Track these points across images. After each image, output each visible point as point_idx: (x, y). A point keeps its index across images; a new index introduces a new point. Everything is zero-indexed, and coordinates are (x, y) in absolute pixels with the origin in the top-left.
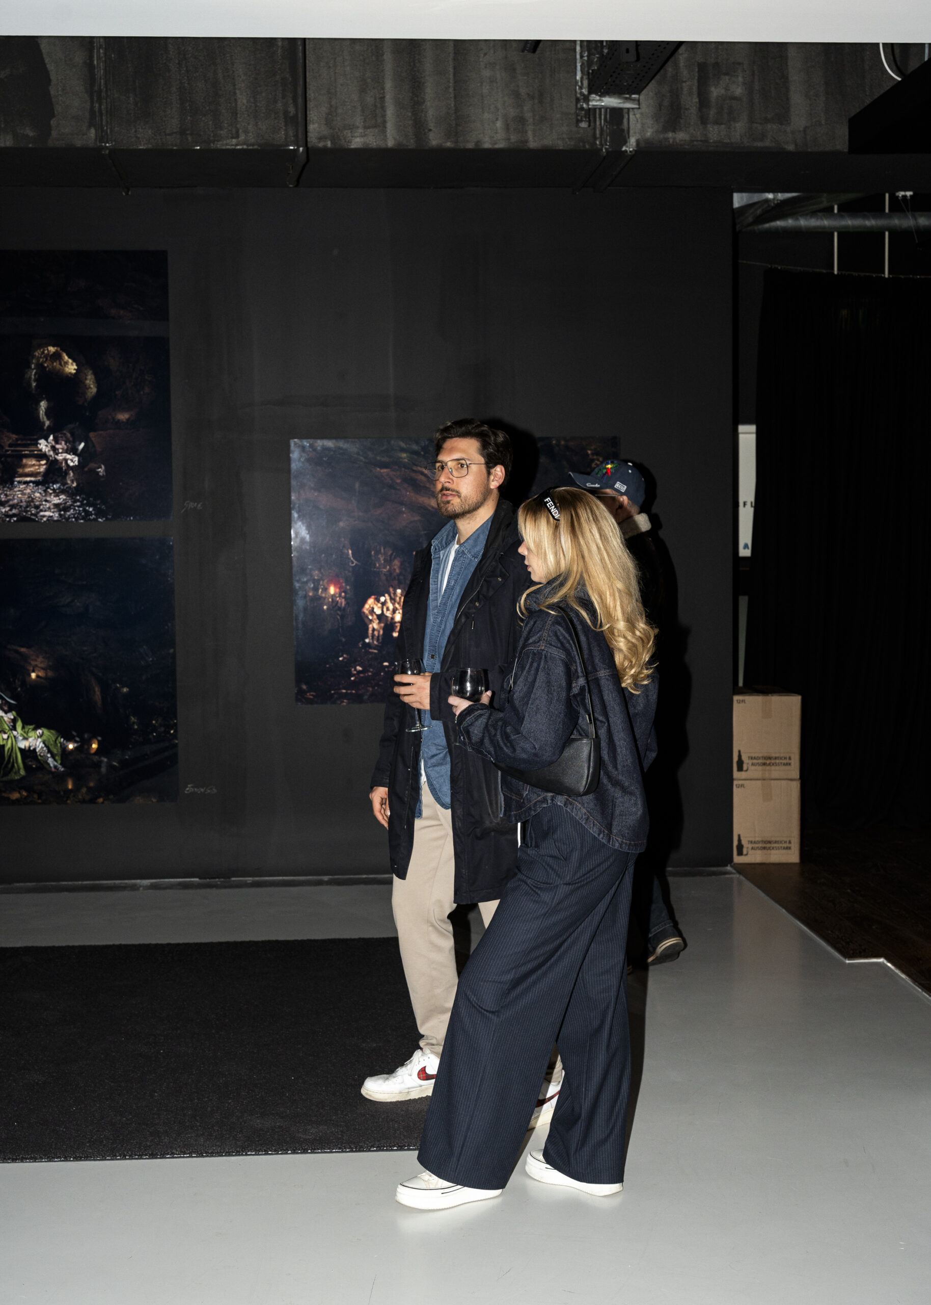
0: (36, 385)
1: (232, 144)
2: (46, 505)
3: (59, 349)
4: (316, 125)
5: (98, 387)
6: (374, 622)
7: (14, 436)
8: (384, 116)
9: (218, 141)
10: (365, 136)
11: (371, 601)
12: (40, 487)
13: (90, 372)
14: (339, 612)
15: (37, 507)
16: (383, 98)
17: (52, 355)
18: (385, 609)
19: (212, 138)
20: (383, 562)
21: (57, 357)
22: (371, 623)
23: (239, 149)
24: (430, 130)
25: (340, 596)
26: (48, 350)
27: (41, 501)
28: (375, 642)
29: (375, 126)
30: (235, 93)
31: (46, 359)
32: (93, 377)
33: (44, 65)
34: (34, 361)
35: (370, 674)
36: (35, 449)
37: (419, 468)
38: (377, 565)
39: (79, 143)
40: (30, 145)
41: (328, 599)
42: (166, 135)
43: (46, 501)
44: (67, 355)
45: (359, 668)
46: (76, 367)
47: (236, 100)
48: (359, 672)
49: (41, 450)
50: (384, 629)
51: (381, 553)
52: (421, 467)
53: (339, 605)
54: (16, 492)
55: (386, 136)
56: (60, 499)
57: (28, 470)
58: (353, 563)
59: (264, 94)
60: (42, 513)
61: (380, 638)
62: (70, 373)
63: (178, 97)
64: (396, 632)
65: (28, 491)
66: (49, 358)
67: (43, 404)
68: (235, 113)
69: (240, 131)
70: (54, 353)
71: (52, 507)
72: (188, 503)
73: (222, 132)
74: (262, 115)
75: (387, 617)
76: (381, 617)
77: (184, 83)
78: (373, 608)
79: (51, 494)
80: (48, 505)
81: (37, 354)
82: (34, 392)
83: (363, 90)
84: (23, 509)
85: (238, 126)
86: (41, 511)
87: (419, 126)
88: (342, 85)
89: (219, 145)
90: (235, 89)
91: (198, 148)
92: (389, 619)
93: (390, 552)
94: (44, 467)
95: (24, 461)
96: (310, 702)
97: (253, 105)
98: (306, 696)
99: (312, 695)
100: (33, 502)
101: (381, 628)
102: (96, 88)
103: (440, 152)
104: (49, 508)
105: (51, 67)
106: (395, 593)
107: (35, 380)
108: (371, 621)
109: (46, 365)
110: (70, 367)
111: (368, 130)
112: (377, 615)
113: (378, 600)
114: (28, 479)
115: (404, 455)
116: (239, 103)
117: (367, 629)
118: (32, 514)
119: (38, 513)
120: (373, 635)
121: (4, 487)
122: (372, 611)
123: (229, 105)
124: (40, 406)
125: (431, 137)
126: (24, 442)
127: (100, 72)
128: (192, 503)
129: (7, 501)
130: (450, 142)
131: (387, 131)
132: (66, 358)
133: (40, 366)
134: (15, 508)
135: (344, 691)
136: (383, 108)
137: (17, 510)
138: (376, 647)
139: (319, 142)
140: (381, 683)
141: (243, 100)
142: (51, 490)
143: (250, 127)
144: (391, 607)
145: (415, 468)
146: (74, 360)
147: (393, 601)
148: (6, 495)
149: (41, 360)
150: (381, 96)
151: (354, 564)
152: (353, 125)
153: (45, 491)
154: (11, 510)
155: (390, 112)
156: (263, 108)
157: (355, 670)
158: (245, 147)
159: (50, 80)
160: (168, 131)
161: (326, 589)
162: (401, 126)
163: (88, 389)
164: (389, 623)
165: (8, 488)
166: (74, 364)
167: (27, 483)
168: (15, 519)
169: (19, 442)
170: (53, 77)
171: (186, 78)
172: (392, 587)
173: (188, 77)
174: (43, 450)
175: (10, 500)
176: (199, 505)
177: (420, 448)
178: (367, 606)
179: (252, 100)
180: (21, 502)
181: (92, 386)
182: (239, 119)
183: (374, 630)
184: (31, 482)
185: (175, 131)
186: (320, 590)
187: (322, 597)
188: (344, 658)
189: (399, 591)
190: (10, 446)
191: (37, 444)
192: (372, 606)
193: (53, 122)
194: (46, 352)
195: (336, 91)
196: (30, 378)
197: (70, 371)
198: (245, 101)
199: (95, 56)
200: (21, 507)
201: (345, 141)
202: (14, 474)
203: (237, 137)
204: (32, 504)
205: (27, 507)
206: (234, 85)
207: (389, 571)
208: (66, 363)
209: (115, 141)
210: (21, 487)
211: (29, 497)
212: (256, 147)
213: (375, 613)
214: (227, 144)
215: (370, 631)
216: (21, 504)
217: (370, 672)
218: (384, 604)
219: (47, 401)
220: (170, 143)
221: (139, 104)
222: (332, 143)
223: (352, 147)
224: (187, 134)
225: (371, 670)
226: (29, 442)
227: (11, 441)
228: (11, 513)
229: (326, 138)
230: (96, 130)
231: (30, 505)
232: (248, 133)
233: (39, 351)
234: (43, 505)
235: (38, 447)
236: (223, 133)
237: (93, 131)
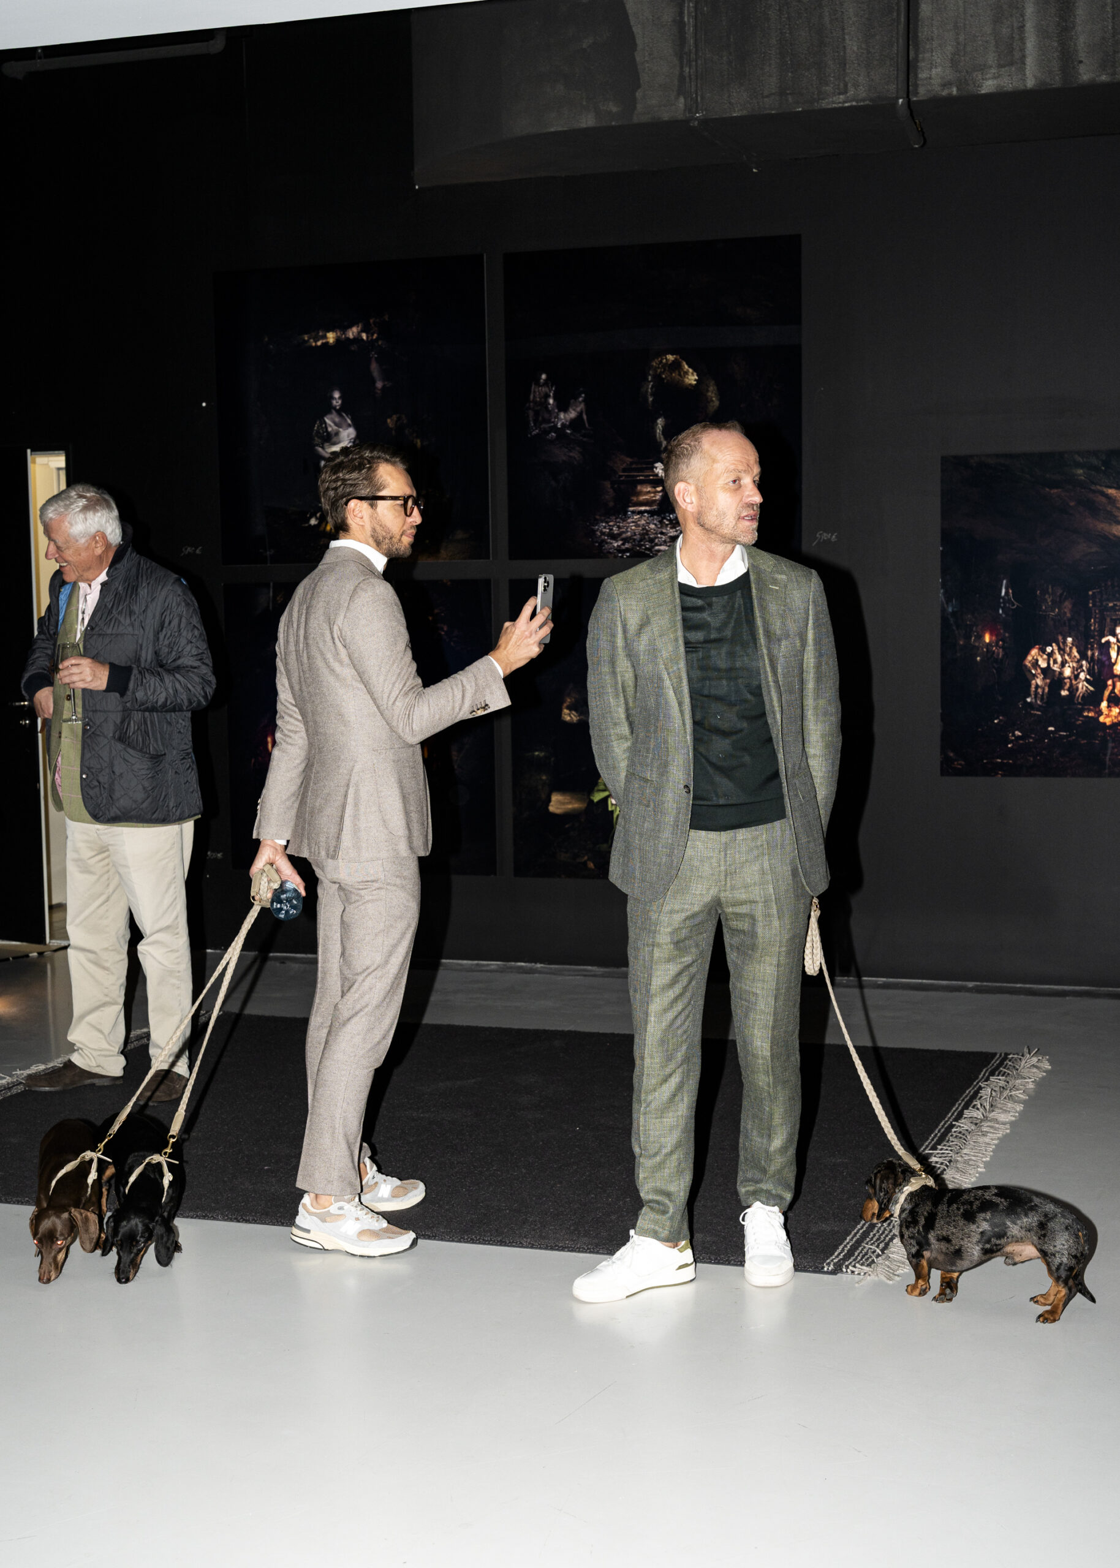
0: (653, 400)
1: (838, 101)
2: (661, 538)
3: (678, 357)
4: (939, 69)
5: (721, 400)
6: (1037, 677)
7: (629, 460)
8: (1022, 50)
9: (823, 99)
10: (998, 77)
11: (1034, 652)
12: (655, 517)
13: (712, 383)
14: (995, 665)
15: (652, 541)
16: (1022, 27)
17: (670, 364)
18: (1052, 662)
19: (816, 96)
20: (1050, 603)
21: (676, 366)
22: (1034, 679)
23: (848, 107)
24: (1081, 62)
25: (997, 645)
26: (666, 358)
27: (656, 534)
28: (1039, 702)
29: (1012, 64)
30: (844, 39)
31: (665, 370)
32: (715, 388)
33: (630, 27)
34: (651, 372)
35: (1031, 740)
36: (651, 473)
37: (1099, 487)
38: (1044, 608)
39: (666, 116)
40: (613, 123)
41: (982, 649)
42: (763, 97)
43: (662, 533)
44: (687, 364)
45: (1018, 733)
46: (697, 378)
47: (844, 47)
48: (1018, 738)
49: (657, 475)
50: (1050, 686)
51: (1048, 593)
52: (1101, 486)
53: (995, 656)
54: (629, 523)
55: (1025, 75)
56: (676, 531)
57: (643, 498)
58: (1013, 605)
59: (878, 37)
60: (657, 548)
61: (1045, 697)
62: (691, 385)
63: (778, 51)
64: (1064, 690)
65: (643, 522)
66: (667, 368)
67: (660, 422)
68: (843, 64)
69: (849, 85)
70: (673, 361)
71: (668, 540)
72: (820, 534)
73: (827, 88)
74: (875, 63)
75: (1055, 671)
76: (1047, 672)
77: (785, 33)
78: (1037, 660)
79: (667, 525)
80: (664, 538)
81: (654, 364)
82: (650, 408)
83: (997, 21)
84: (637, 543)
85: (847, 79)
86: (657, 545)
87: (1068, 59)
88: (971, 16)
89: (825, 104)
90: (844, 34)
91: (800, 109)
92: (1057, 673)
93: (1059, 592)
94: (660, 494)
95: (639, 488)
96: (959, 773)
97: (865, 52)
98: (953, 766)
99: (961, 765)
100: (648, 534)
101: (1045, 685)
102: (686, 50)
103: (1092, 88)
104: (665, 542)
105: (637, 30)
106: (1065, 642)
107: (652, 394)
108: (1034, 676)
109: (664, 376)
110: (690, 377)
111: (1003, 69)
112: (1042, 669)
113: (1043, 651)
114: (643, 508)
115: (1080, 471)
116: (848, 51)
117: (1030, 685)
118: (646, 549)
119: (653, 547)
120: (1036, 693)
121: (616, 519)
122: (1036, 664)
123: (837, 54)
124: (657, 424)
125: (1081, 71)
126: (639, 466)
127: (690, 30)
128: (825, 534)
129: (620, 534)
130: (1106, 75)
131: (1025, 69)
132: (686, 367)
133: (657, 378)
134: (628, 542)
135: (999, 760)
136: (1022, 40)
137: (630, 545)
138: (1039, 708)
139: (943, 90)
140: (1044, 752)
141: (853, 46)
142: (668, 520)
143: (861, 79)
144: (1059, 659)
145: (1093, 487)
146: (695, 370)
147: (1062, 652)
148: (619, 527)
149: (659, 371)
150: (1020, 24)
151: (1015, 606)
152: (985, 65)
153: (661, 522)
154: (623, 544)
155: (1031, 44)
156: (877, 54)
157: (1014, 735)
158: (854, 103)
159: (635, 45)
160: (766, 93)
161: (980, 637)
162: (1044, 60)
163: (709, 402)
164: (1056, 679)
165: (621, 519)
166: (695, 374)
167: (641, 513)
168: (628, 554)
169: (634, 466)
170: (639, 41)
171: (787, 26)
172: (1062, 635)
173: (789, 25)
174: (660, 475)
175: (623, 532)
176: (834, 537)
177: (1100, 462)
178: (1030, 658)
179: (864, 46)
180: (635, 535)
181: (714, 399)
182: (848, 71)
183: (1037, 686)
184: (645, 511)
185: (774, 91)
186: (973, 638)
187: (975, 646)
188: (1000, 721)
189: (1070, 640)
190: (624, 470)
191: (653, 468)
192: (1035, 658)
193: (639, 94)
194: (664, 361)
195: (965, 24)
196: (647, 391)
197: (690, 382)
198: (855, 48)
199: (686, 12)
200: (634, 540)
201: (975, 86)
202: (628, 503)
203: (845, 92)
204: (646, 537)
205: (641, 540)
206: (843, 29)
207: (1059, 614)
208: (686, 373)
209: (706, 110)
210: (635, 517)
211: (643, 529)
212: (867, 102)
213: (1039, 666)
214: (833, 102)
215: (1033, 689)
216: (635, 537)
217: (1032, 738)
218: (1050, 655)
219: (665, 418)
220: (767, 106)
221: (733, 64)
222: (958, 89)
223: (983, 92)
224: (788, 94)
225: (1033, 736)
226: (644, 466)
227: (624, 465)
228: (623, 547)
229: (951, 84)
230: (685, 98)
231: (645, 538)
232: (858, 86)
233: (656, 360)
234: (658, 538)
235: (653, 472)
236: (829, 89)
237: (682, 100)
